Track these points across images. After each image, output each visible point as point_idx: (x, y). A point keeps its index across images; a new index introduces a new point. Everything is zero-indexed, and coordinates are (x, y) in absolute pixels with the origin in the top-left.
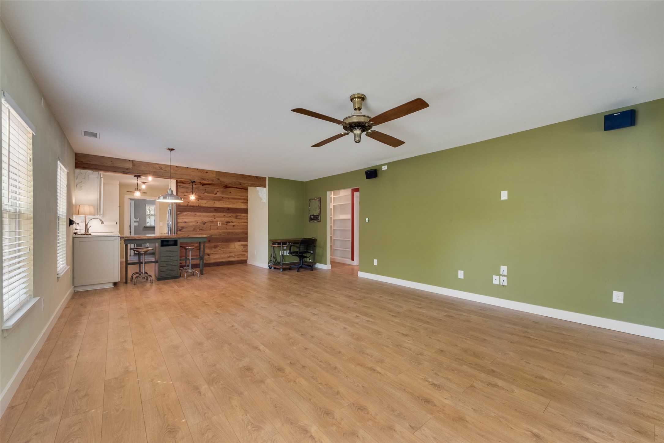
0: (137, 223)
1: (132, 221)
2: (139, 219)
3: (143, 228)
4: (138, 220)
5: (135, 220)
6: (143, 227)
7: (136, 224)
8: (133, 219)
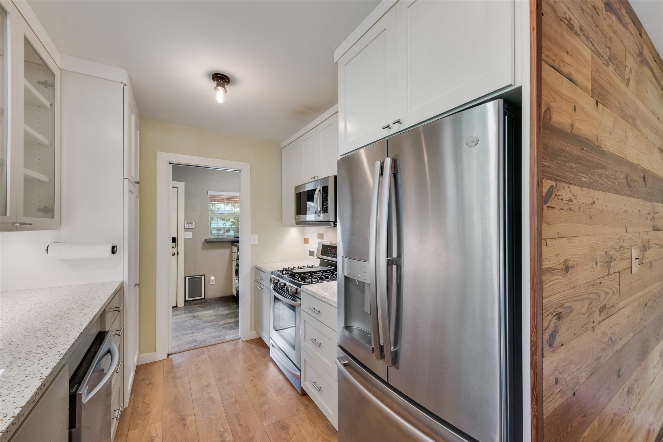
0: (191, 233)
1: (181, 229)
2: (194, 223)
3: (203, 244)
4: (193, 226)
5: (187, 226)
6: (203, 240)
7: (189, 235)
8: (182, 224)
